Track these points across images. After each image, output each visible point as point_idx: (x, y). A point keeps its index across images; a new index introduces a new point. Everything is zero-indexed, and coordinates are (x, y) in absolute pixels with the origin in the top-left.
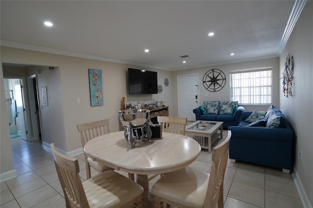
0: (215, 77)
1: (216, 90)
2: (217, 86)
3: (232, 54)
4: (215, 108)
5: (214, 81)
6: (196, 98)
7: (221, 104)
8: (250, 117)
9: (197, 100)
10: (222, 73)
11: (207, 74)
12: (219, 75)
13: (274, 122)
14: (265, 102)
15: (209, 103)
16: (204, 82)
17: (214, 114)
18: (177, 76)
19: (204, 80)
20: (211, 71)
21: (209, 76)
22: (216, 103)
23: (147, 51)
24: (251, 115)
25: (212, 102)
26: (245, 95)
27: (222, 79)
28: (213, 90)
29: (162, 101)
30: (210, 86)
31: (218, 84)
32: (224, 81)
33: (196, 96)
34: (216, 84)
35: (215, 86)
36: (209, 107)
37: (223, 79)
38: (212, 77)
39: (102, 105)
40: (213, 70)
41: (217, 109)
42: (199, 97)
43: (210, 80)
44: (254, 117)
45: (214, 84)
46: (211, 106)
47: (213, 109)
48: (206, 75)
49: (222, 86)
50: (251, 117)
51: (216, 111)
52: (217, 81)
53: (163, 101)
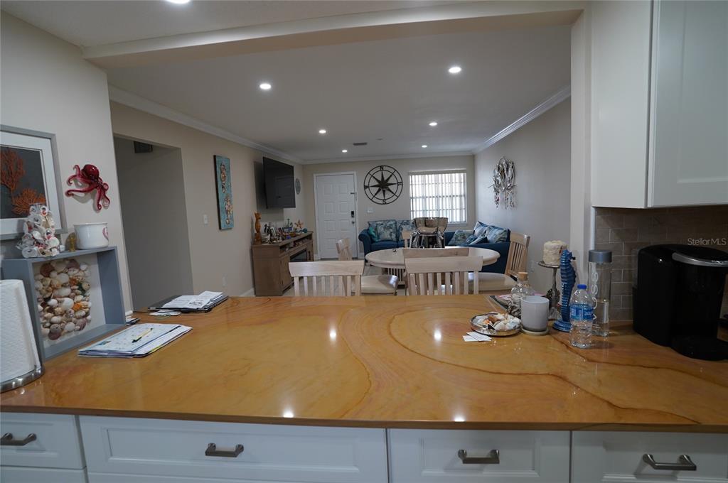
0: (385, 179)
1: (387, 201)
2: (388, 195)
3: (424, 146)
4: (391, 230)
5: (383, 185)
6: (353, 217)
7: (398, 225)
8: (453, 239)
9: (353, 220)
10: (396, 173)
11: (372, 173)
12: (391, 176)
13: (501, 236)
14: (458, 220)
15: (378, 223)
16: (366, 187)
17: (392, 240)
18: (315, 175)
19: (366, 184)
20: (379, 169)
21: (374, 178)
22: (389, 223)
23: (323, 132)
24: (454, 236)
25: (384, 221)
26: (431, 209)
27: (396, 182)
28: (381, 202)
29: (299, 222)
30: (376, 194)
31: (391, 191)
32: (400, 186)
33: (353, 213)
34: (387, 192)
35: (386, 196)
36: (380, 229)
37: (399, 184)
38: (380, 179)
39: (231, 229)
40: (382, 167)
41: (394, 232)
42: (357, 214)
43: (377, 183)
44: (459, 238)
45: (384, 191)
46: (385, 228)
47: (388, 233)
48: (369, 176)
49: (397, 194)
50: (456, 238)
51: (394, 236)
52: (389, 187)
53: (301, 222)
